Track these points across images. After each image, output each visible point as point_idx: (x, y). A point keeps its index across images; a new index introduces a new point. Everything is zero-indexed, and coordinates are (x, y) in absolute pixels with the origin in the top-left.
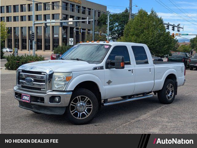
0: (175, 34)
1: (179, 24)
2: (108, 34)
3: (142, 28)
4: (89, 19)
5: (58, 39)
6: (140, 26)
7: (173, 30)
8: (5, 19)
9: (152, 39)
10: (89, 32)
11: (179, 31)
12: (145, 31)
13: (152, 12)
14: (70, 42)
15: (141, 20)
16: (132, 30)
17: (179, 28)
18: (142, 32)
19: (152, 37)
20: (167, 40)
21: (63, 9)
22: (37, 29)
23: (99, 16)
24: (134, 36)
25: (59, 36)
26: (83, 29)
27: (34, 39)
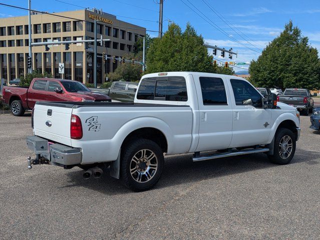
0: (228, 63)
1: (231, 49)
2: (143, 62)
3: (172, 50)
4: (103, 39)
5: (81, 69)
6: (170, 47)
7: (223, 56)
8: (15, 42)
9: (186, 67)
10: (117, 59)
11: (231, 58)
12: (175, 54)
13: (187, 27)
14: (60, 69)
15: (170, 39)
16: (158, 53)
17: (232, 53)
18: (173, 55)
19: (186, 63)
20: (209, 68)
21: (87, 30)
22: (55, 56)
23: (136, 40)
24: (161, 61)
25: (82, 64)
26: (108, 56)
27: (30, 67)
